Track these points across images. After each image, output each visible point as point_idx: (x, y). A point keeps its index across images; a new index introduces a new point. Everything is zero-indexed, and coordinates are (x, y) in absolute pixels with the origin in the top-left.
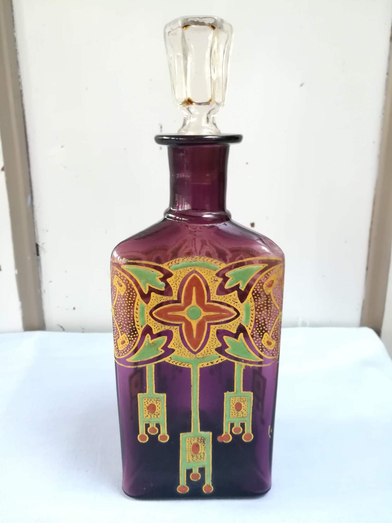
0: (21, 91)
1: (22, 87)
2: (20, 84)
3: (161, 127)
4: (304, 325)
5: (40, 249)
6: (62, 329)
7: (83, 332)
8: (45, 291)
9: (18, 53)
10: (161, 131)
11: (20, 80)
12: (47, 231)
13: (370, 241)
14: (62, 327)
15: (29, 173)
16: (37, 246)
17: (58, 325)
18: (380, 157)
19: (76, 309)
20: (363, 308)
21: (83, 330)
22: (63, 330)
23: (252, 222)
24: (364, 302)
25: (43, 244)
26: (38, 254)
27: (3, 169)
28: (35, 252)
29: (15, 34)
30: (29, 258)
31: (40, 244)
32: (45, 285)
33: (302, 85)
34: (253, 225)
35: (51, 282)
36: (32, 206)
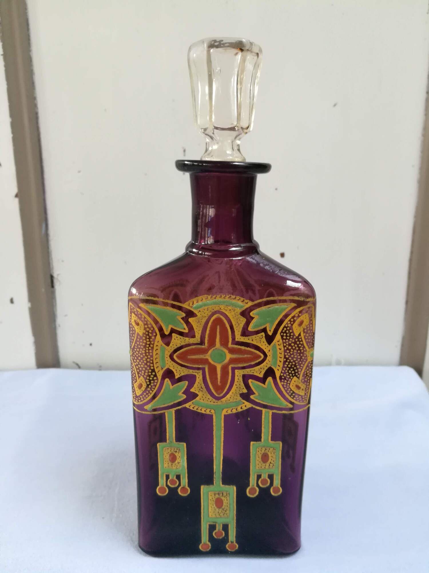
0: (37, 114)
1: (37, 108)
2: (35, 106)
3: (184, 151)
4: (338, 363)
5: (55, 281)
6: (77, 367)
7: (100, 370)
8: (59, 326)
9: (34, 74)
10: (185, 155)
11: (36, 102)
12: (63, 261)
13: (410, 273)
14: (77, 365)
15: (44, 200)
16: (52, 277)
17: (74, 362)
18: (420, 182)
19: (93, 345)
20: (403, 345)
21: (100, 368)
22: (79, 367)
23: (282, 251)
24: (404, 339)
25: (58, 275)
26: (53, 286)
27: (16, 196)
28: (50, 284)
29: (31, 53)
30: (43, 290)
31: (55, 275)
32: (60, 320)
33: (335, 105)
34: (282, 255)
35: (66, 316)
36: (47, 235)
